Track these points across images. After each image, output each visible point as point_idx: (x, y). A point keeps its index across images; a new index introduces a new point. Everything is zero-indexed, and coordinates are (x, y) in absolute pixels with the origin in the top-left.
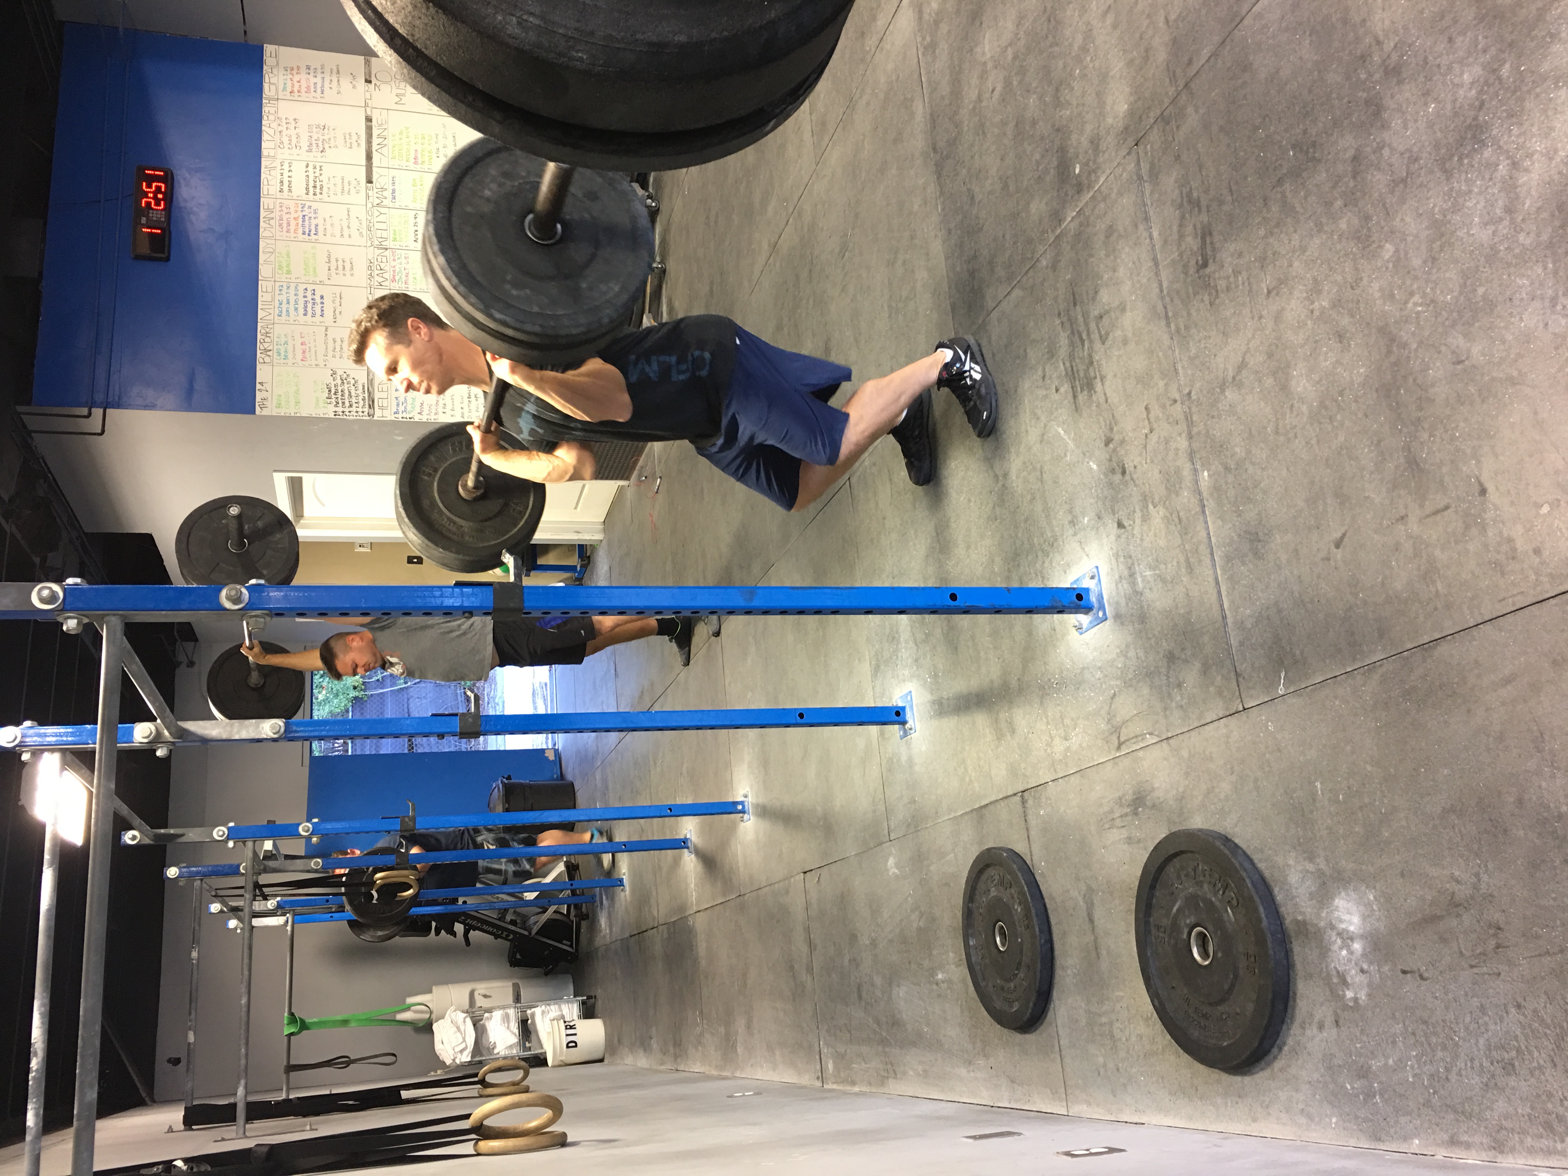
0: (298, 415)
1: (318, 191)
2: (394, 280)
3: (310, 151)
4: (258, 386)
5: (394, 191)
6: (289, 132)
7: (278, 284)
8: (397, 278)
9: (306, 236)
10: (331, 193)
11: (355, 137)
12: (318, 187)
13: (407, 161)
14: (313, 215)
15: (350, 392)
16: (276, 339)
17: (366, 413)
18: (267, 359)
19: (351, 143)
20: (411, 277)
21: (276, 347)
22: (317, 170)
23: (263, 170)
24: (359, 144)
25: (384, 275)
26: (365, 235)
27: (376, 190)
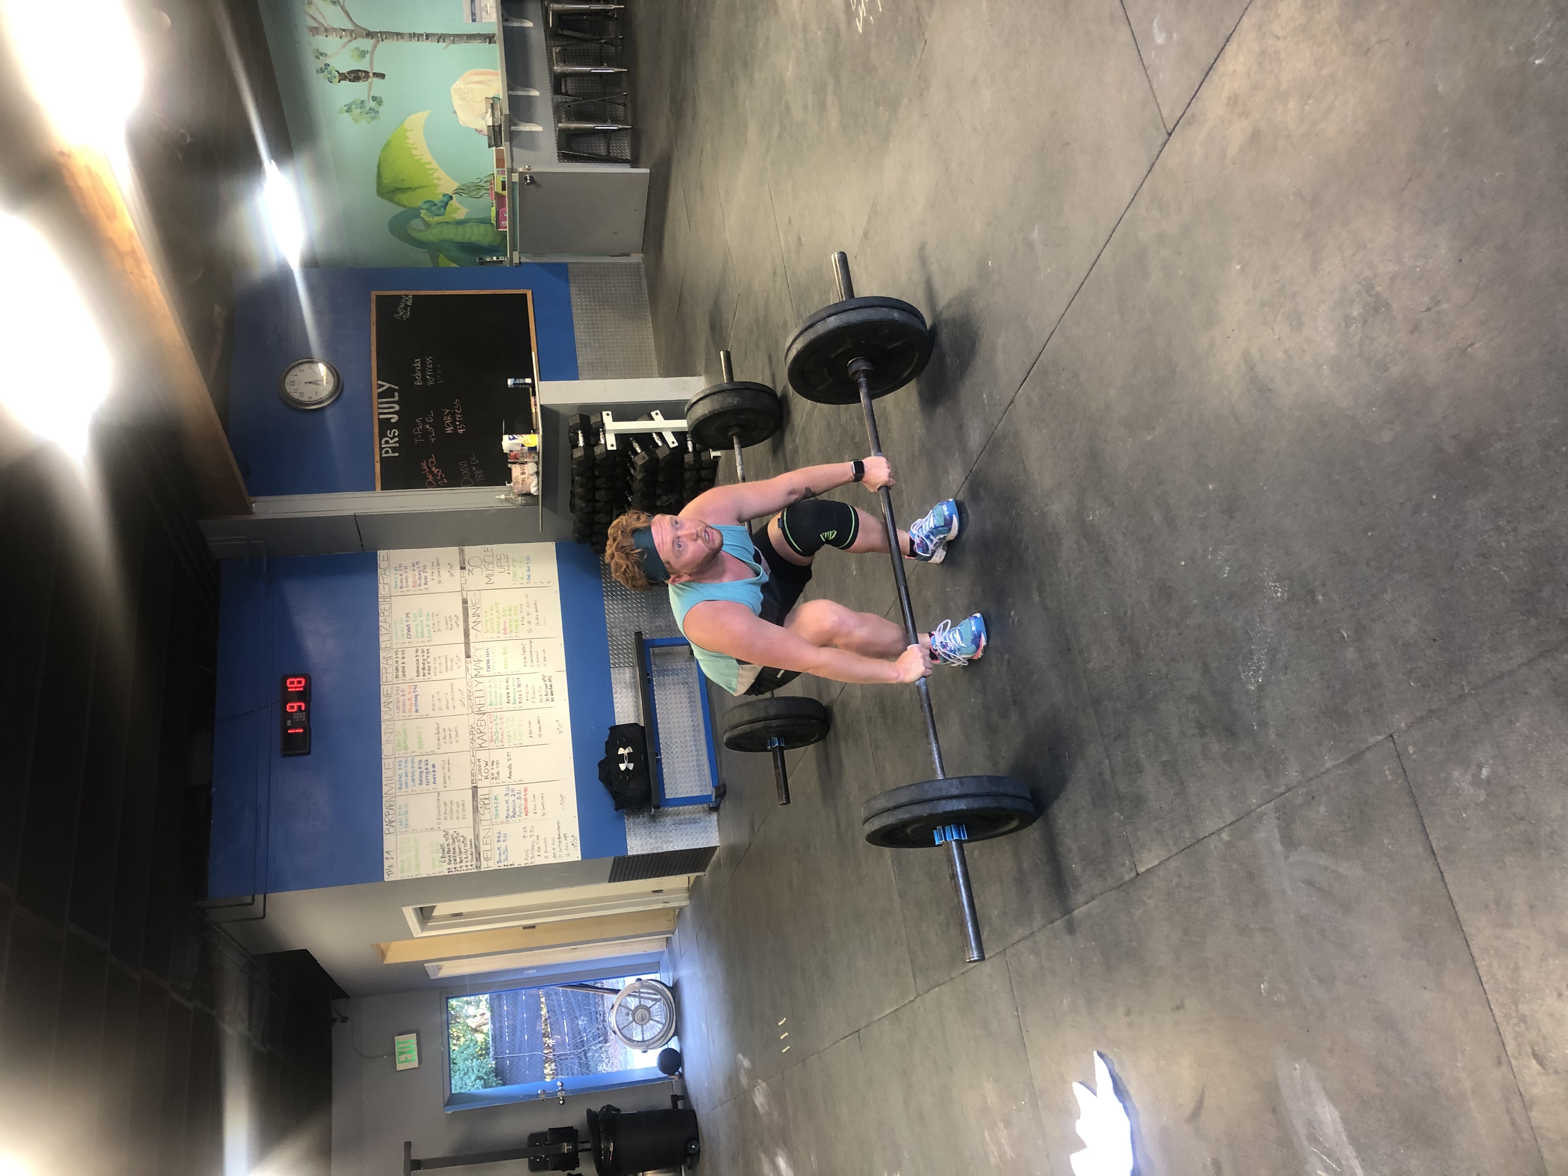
0: (419, 877)
1: (426, 672)
2: (492, 741)
3: (419, 637)
4: (386, 855)
5: (488, 661)
7: (398, 760)
8: (494, 738)
10: (438, 671)
11: (454, 619)
12: (427, 668)
13: (498, 633)
15: (460, 849)
16: (398, 810)
17: (474, 866)
18: (392, 830)
19: (451, 625)
20: (505, 734)
21: (398, 817)
22: (425, 654)
23: (381, 660)
24: (458, 625)
25: (484, 738)
26: (466, 704)
27: (473, 663)
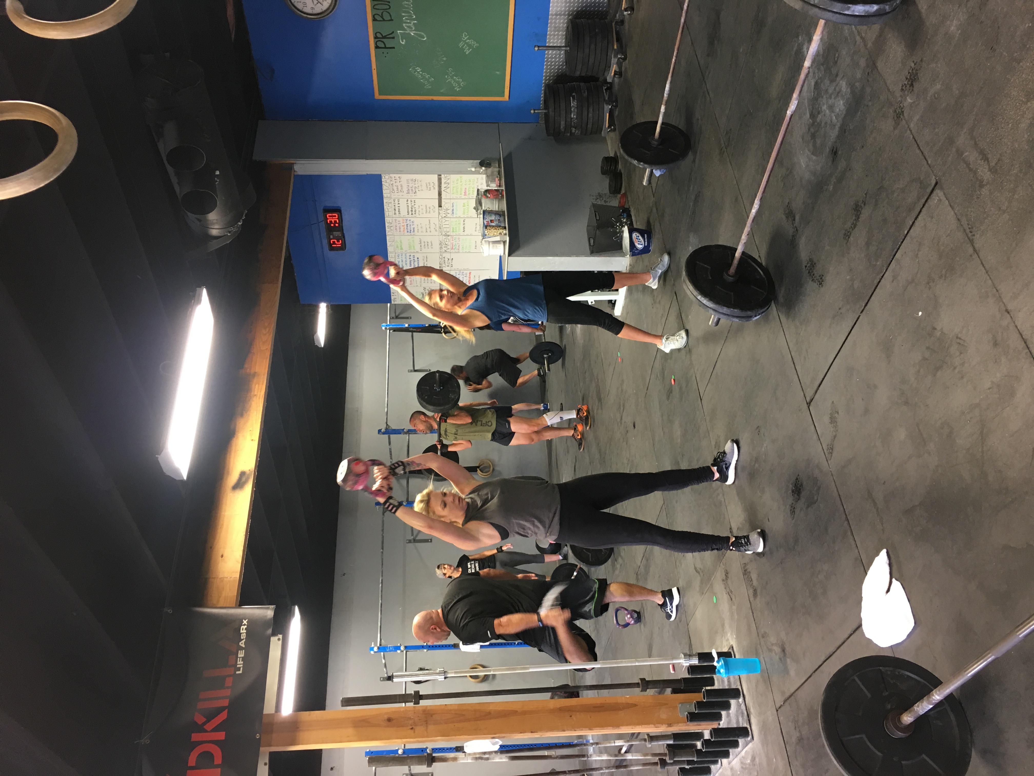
1: (414, 213)
2: (452, 249)
3: (408, 193)
4: (392, 294)
5: (453, 210)
6: (396, 184)
7: (397, 254)
8: (454, 248)
9: (409, 233)
10: (420, 213)
12: (414, 211)
13: (461, 195)
14: (412, 224)
19: (430, 188)
20: (461, 247)
22: (413, 203)
23: (385, 204)
24: (434, 188)
26: (438, 230)
27: (443, 210)
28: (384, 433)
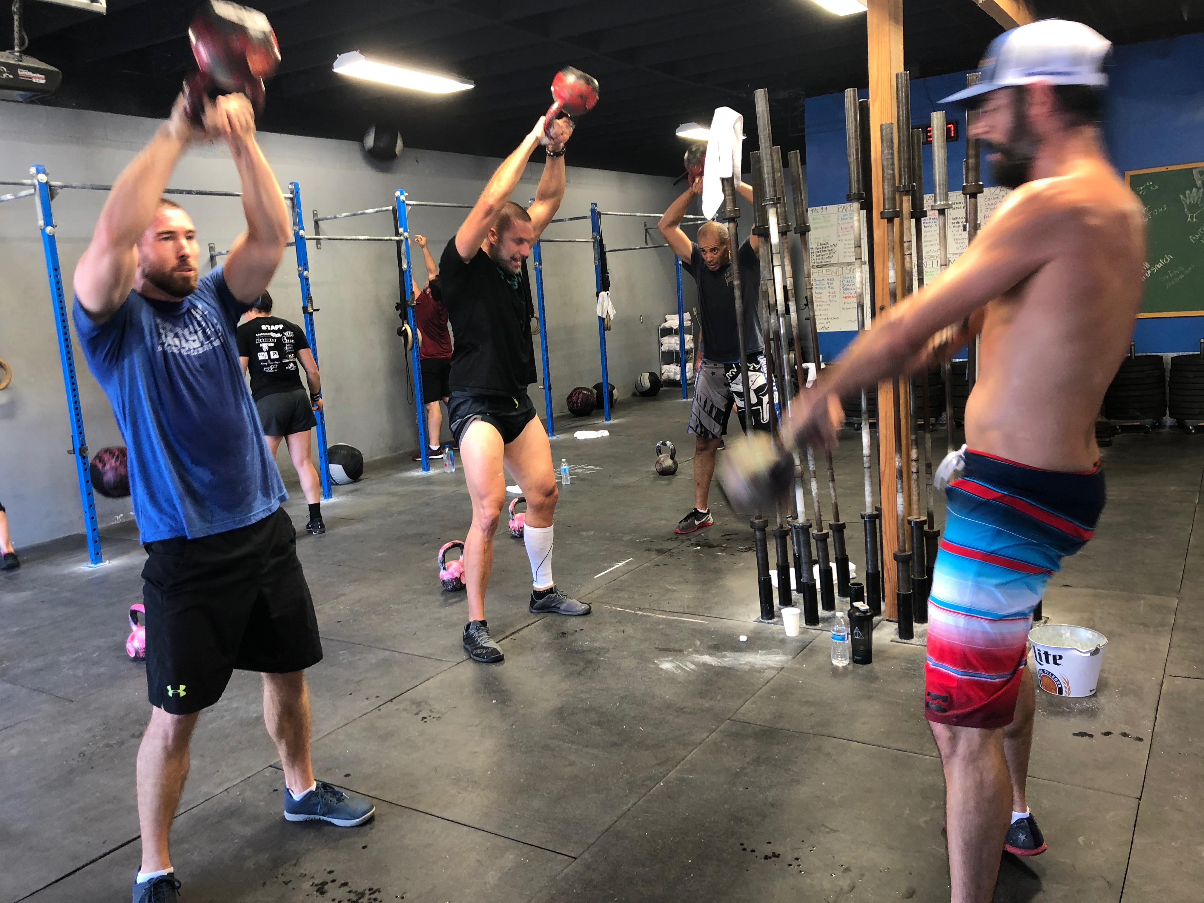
1: (956, 225)
4: (824, 207)
15: (825, 255)
17: (814, 264)
18: (840, 210)
28: (593, 211)
